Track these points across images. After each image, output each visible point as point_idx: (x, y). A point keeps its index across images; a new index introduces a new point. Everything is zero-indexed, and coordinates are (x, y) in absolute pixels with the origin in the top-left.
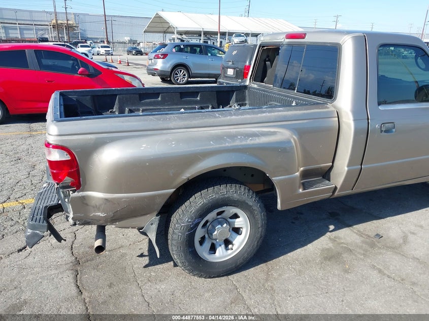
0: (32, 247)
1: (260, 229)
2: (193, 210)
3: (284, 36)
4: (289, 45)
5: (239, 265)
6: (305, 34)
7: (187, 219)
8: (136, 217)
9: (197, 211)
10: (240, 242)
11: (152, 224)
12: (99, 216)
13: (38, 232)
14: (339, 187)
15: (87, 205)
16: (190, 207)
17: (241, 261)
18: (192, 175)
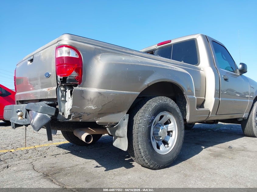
0: (38, 130)
1: (183, 131)
2: (150, 109)
3: (157, 45)
4: (160, 48)
5: (174, 159)
6: (171, 41)
7: (147, 116)
8: (113, 113)
9: (153, 110)
10: (173, 141)
11: (124, 120)
12: (91, 109)
13: (47, 115)
14: (211, 111)
15: (84, 98)
16: (148, 108)
17: (175, 155)
18: (150, 83)
